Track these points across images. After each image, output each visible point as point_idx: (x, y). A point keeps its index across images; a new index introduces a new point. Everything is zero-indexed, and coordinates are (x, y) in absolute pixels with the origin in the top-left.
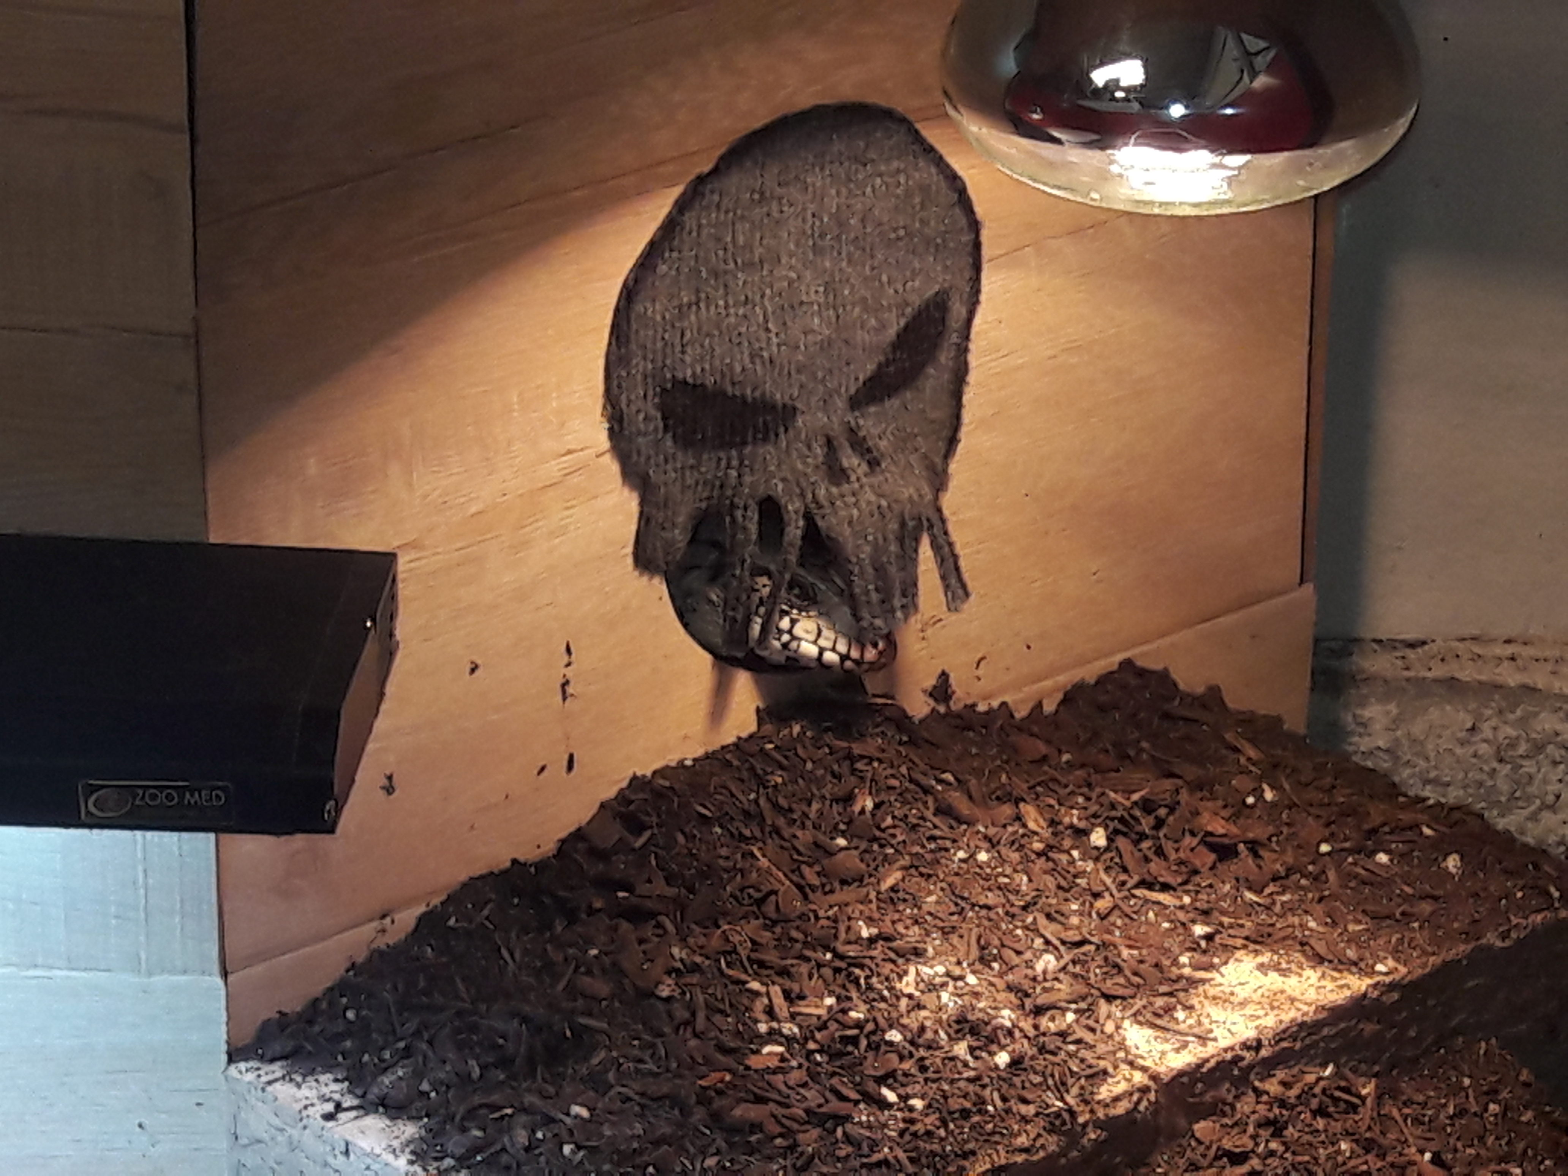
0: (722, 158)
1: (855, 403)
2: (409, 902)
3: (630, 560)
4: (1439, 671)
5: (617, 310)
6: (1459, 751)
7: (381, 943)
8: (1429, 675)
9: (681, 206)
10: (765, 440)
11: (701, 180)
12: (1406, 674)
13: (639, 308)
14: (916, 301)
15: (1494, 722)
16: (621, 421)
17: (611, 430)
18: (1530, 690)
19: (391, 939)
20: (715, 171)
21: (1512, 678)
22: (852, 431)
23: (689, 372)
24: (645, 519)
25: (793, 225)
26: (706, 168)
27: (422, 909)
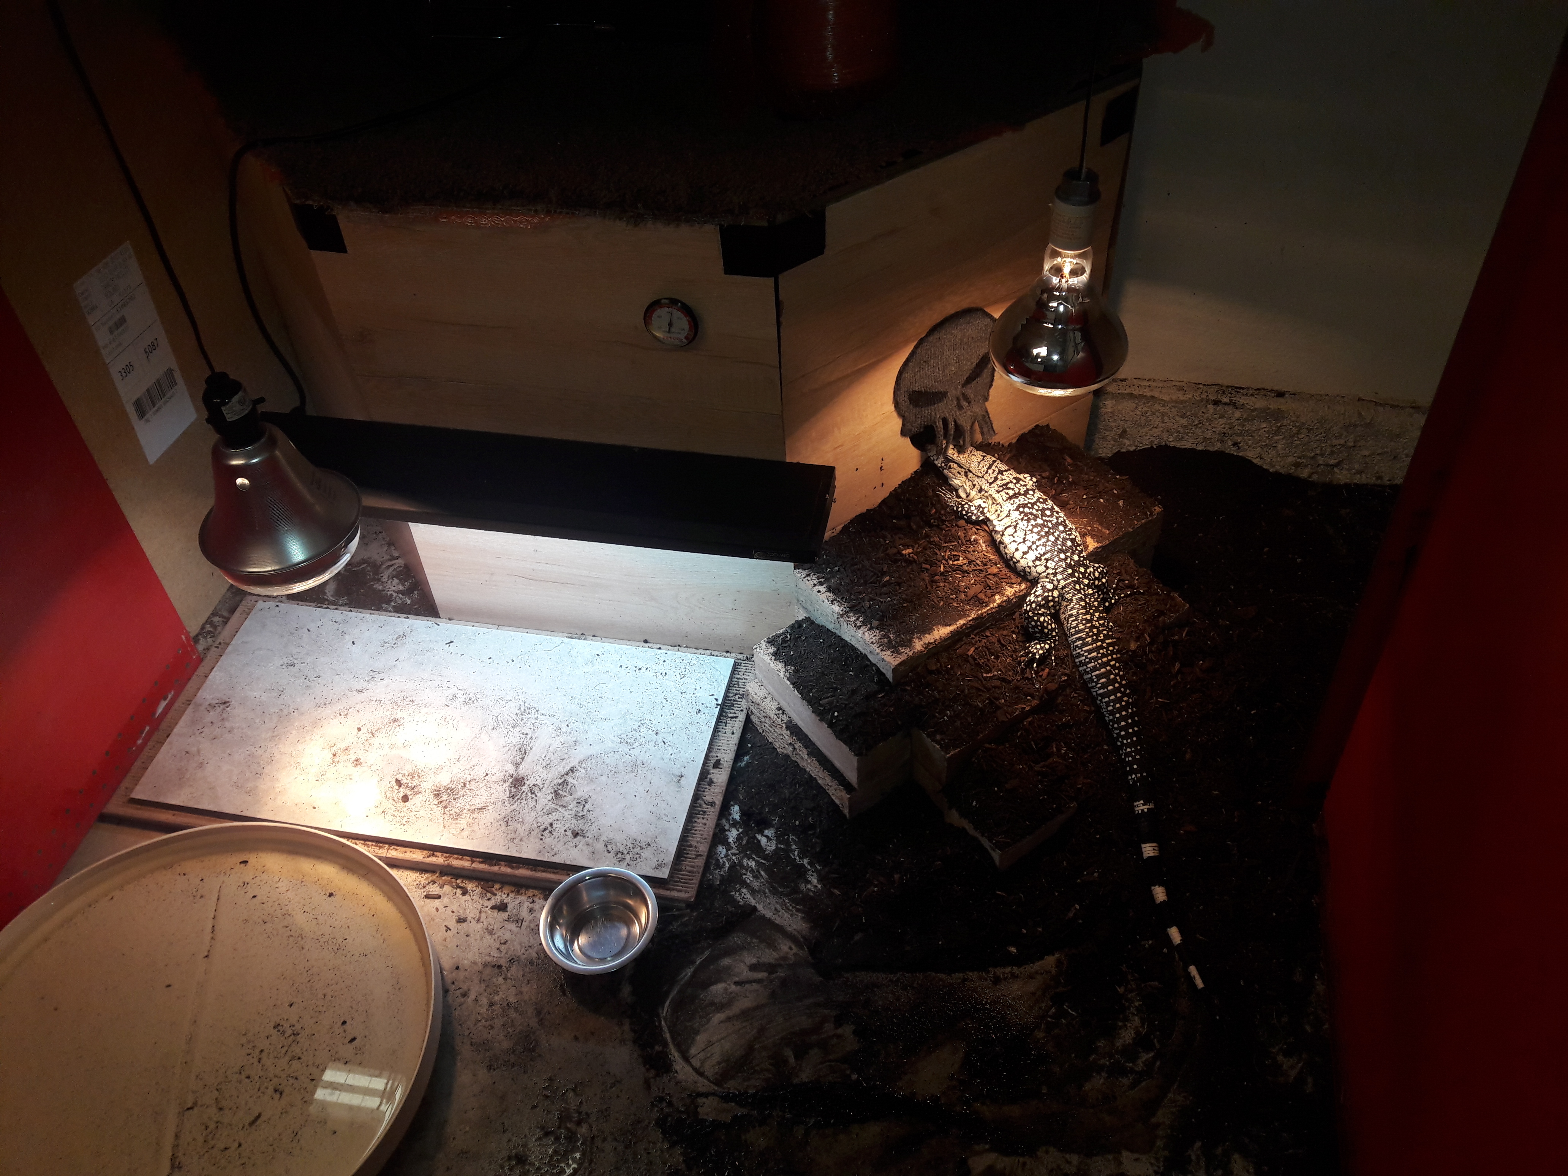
0: (928, 333)
1: (964, 385)
2: (839, 525)
3: (900, 435)
4: (1128, 391)
5: (897, 377)
6: (1131, 413)
7: (832, 535)
8: (1126, 392)
9: (916, 347)
10: (940, 402)
11: (922, 339)
12: (1119, 391)
13: (903, 376)
14: (982, 354)
15: (1142, 407)
16: (898, 404)
17: (895, 407)
18: (1153, 397)
19: (835, 534)
20: (926, 336)
21: (1149, 394)
22: (963, 394)
23: (917, 388)
24: (903, 425)
25: (948, 344)
26: (923, 336)
27: (843, 525)
